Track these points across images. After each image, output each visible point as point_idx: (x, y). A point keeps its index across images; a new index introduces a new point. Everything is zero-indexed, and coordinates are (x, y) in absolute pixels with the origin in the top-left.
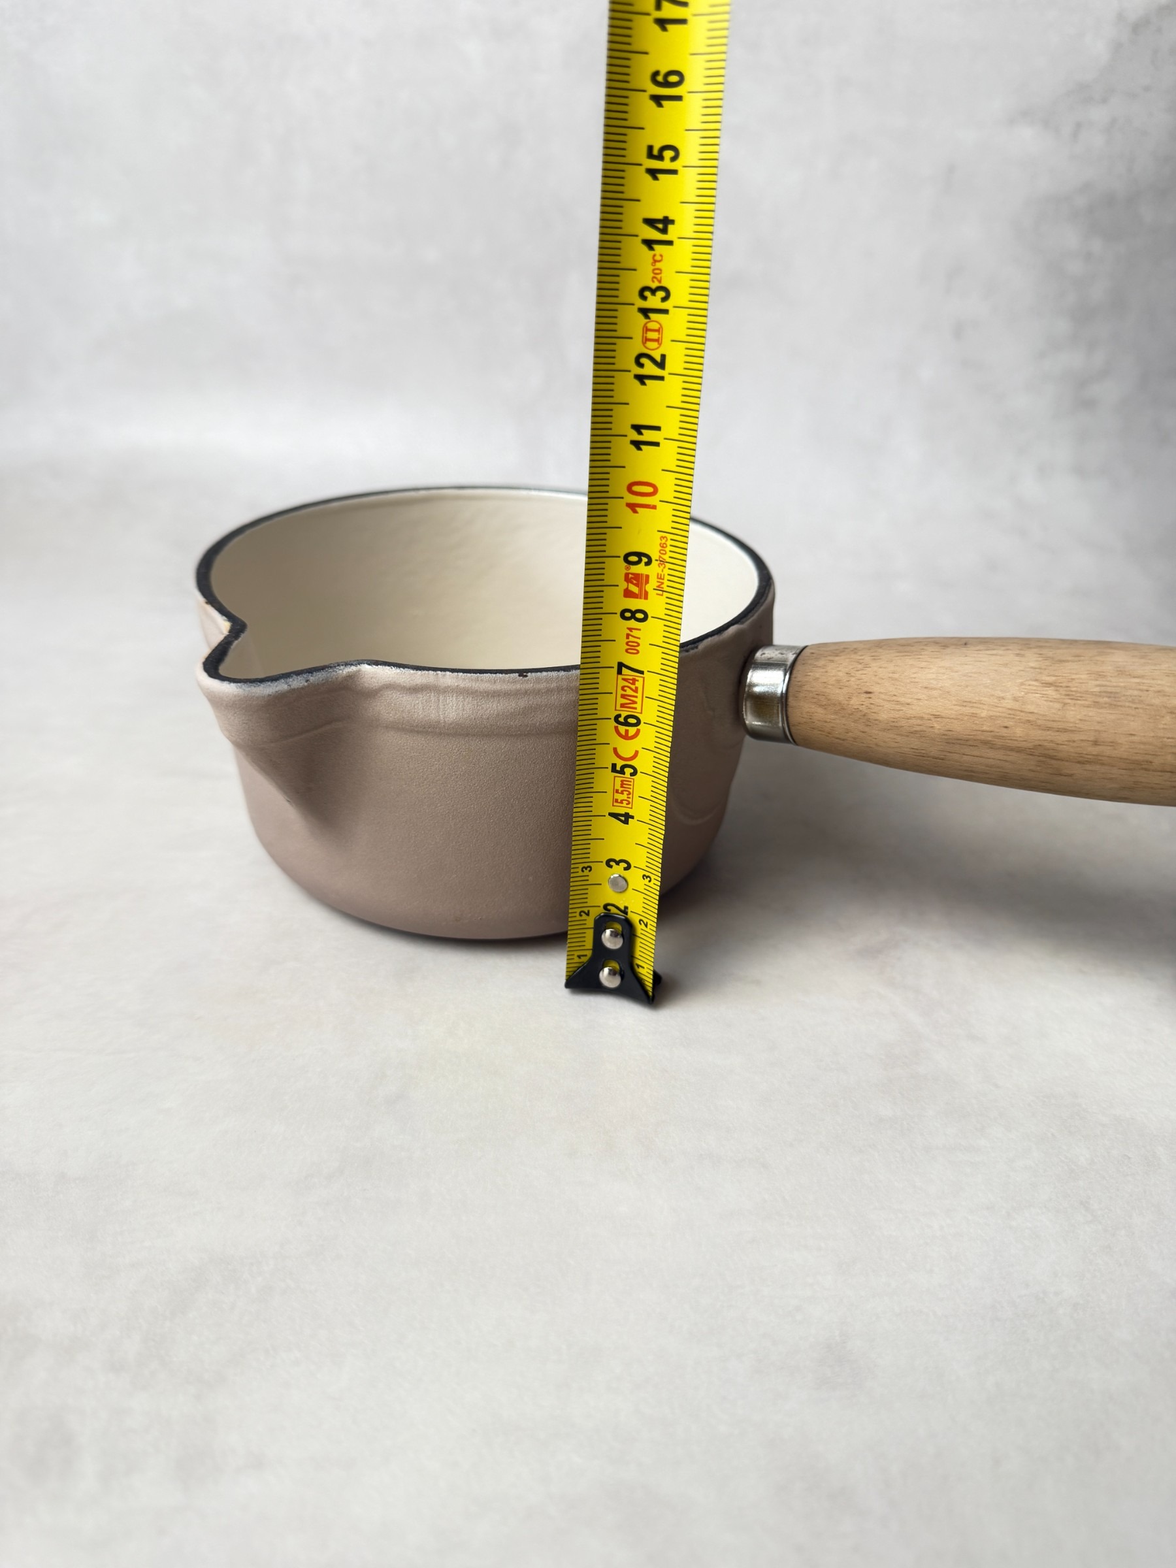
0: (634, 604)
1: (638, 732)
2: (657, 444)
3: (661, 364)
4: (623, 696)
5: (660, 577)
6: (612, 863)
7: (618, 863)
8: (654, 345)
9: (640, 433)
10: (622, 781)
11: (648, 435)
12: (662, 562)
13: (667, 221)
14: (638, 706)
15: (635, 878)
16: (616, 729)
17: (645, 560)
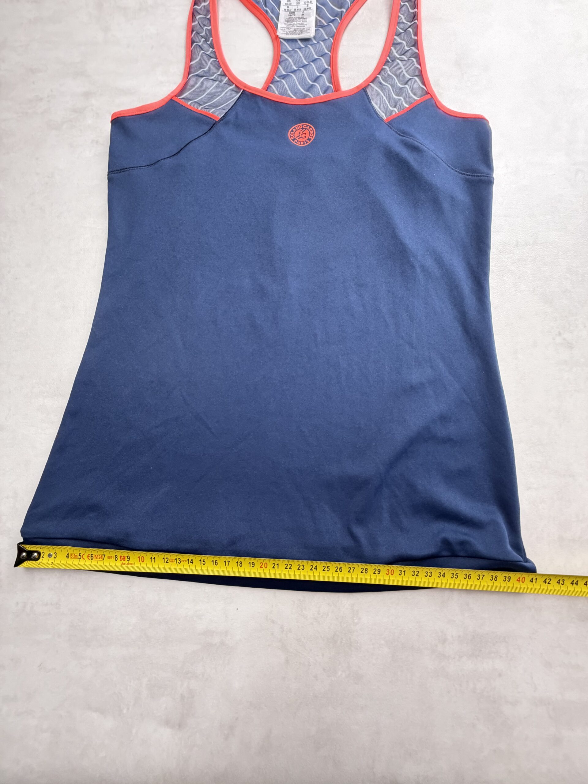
0: (119, 558)
1: (89, 559)
2: (152, 562)
3: (167, 562)
4: (98, 556)
5: (125, 563)
6: (55, 554)
7: (56, 555)
8: (170, 561)
9: (154, 558)
10: (77, 556)
11: (153, 560)
12: (128, 564)
13: (192, 563)
14: (96, 559)
15: (51, 560)
16: (90, 554)
17: (128, 560)
